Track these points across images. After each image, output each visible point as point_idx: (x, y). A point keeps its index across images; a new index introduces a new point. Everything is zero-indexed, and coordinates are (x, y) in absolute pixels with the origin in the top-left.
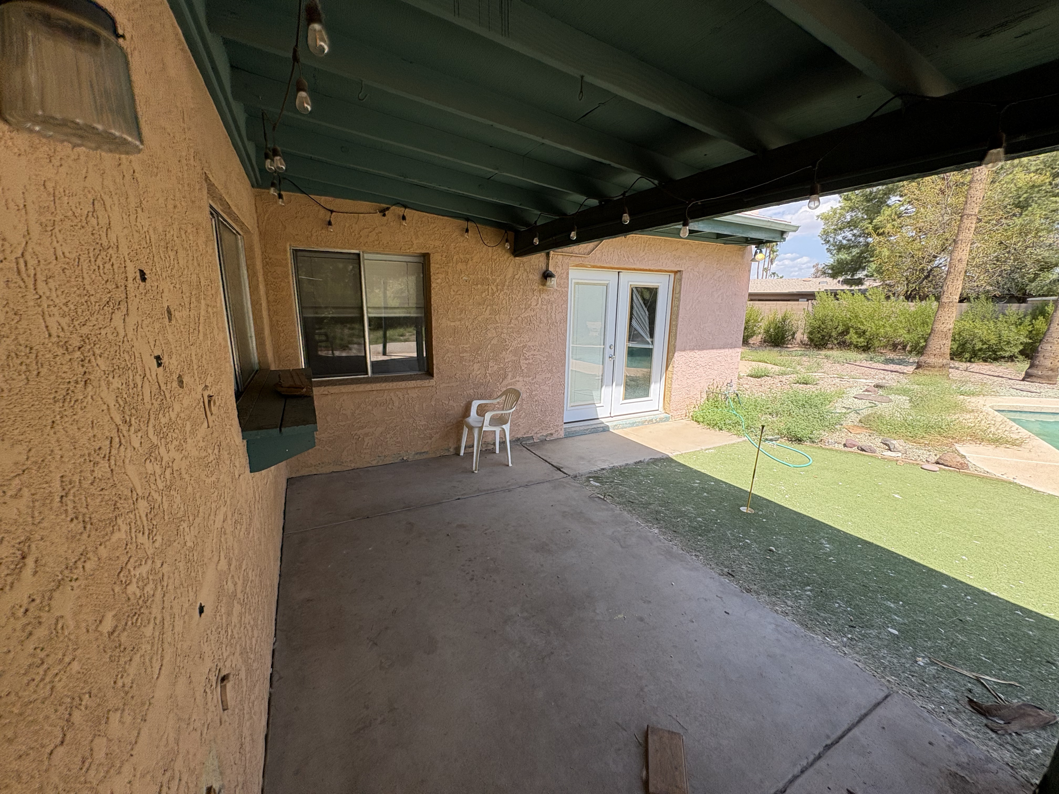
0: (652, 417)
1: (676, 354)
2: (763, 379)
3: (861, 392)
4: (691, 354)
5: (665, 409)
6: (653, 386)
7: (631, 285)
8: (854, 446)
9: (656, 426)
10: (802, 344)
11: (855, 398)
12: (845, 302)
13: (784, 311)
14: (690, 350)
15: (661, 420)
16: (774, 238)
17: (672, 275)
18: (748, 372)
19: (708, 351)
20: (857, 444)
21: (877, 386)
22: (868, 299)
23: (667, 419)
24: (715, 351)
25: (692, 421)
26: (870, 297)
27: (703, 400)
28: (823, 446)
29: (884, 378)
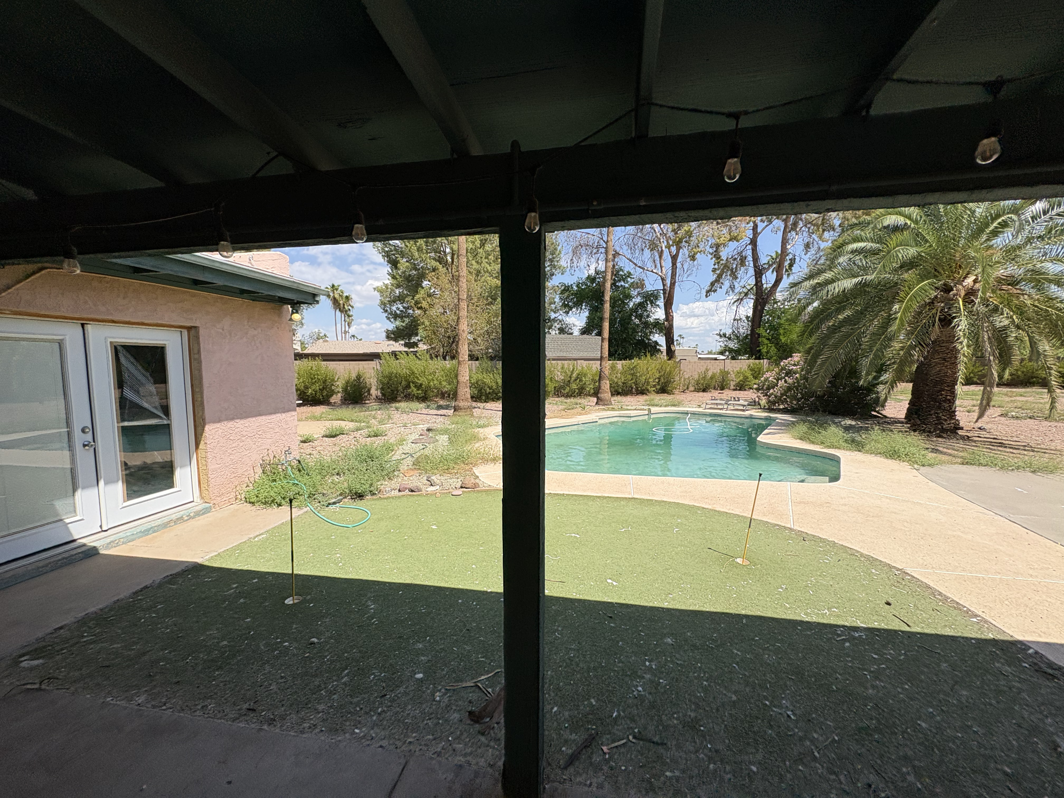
0: (181, 513)
1: (207, 428)
2: (338, 437)
3: (417, 437)
4: (231, 424)
5: (202, 498)
6: (179, 474)
7: (111, 343)
8: (406, 488)
9: (192, 522)
10: (378, 399)
11: (413, 443)
12: (403, 361)
13: (357, 370)
14: (227, 420)
15: (198, 514)
16: (306, 300)
17: (185, 332)
18: (323, 433)
19: (254, 419)
20: (408, 486)
21: (429, 430)
22: (419, 359)
23: (206, 511)
24: (263, 417)
25: (245, 504)
26: (420, 357)
27: (257, 475)
28: (382, 496)
29: (435, 422)
